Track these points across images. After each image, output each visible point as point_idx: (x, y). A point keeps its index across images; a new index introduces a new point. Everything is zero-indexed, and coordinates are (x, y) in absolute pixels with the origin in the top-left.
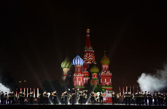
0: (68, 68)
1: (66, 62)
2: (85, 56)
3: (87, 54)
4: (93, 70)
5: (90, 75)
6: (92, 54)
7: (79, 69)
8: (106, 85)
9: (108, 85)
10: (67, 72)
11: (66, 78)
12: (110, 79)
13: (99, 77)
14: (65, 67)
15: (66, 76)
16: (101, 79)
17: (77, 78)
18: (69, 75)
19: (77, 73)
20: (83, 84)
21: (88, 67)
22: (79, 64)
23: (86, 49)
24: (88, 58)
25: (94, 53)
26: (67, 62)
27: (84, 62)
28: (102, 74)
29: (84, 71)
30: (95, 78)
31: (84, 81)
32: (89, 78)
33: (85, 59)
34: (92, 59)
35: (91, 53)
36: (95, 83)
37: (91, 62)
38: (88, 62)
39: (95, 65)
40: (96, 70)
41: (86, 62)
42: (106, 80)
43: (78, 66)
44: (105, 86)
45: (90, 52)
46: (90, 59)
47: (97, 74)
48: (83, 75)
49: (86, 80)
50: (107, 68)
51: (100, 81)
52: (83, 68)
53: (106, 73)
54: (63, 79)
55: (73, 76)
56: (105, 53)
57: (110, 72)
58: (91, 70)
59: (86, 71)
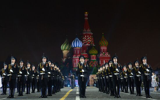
0: (68, 50)
1: (66, 44)
2: (84, 38)
3: (86, 36)
6: (90, 36)
7: (78, 51)
10: (67, 54)
11: (66, 60)
13: (98, 59)
14: (65, 50)
15: (66, 58)
16: (100, 61)
17: (77, 60)
18: (69, 57)
19: (77, 55)
21: (86, 49)
22: (78, 46)
23: (85, 32)
24: (87, 40)
26: (67, 44)
27: (83, 44)
28: (101, 56)
29: (83, 53)
30: (94, 59)
32: (88, 60)
33: (84, 41)
34: (91, 41)
36: (94, 65)
37: (90, 44)
38: (87, 44)
39: (93, 47)
40: (95, 52)
41: (85, 44)
42: (104, 61)
43: (77, 48)
45: (88, 35)
46: (88, 41)
47: (96, 56)
50: (105, 50)
51: (99, 63)
52: (82, 50)
53: (104, 54)
54: (63, 61)
55: (73, 58)
56: (103, 35)
57: (109, 54)
58: (90, 52)
59: (85, 53)
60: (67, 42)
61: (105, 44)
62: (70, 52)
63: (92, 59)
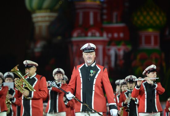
0: (51, 9)
4: (142, 18)
7: (91, 15)
10: (49, 27)
11: (44, 47)
14: (40, 8)
15: (44, 38)
19: (85, 29)
29: (110, 21)
30: (152, 46)
31: (109, 57)
32: (129, 47)
40: (155, 18)
47: (157, 33)
48: (105, 37)
49: (117, 56)
52: (105, 11)
58: (136, 18)
59: (117, 23)
62: (58, 19)
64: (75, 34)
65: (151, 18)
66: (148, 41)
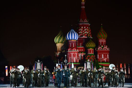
0: (62, 43)
1: (59, 36)
3: (82, 27)
4: (88, 45)
5: (86, 50)
6: (87, 28)
7: (74, 44)
8: (104, 62)
9: (105, 61)
10: (61, 48)
11: (60, 54)
12: (108, 55)
13: (96, 53)
14: (59, 42)
15: (60, 51)
16: (98, 55)
17: (72, 54)
18: (63, 50)
19: (72, 48)
20: (78, 60)
21: (82, 42)
22: (73, 38)
23: (81, 23)
24: (83, 31)
25: (90, 26)
26: (61, 37)
27: (79, 36)
28: (99, 50)
29: (79, 46)
30: (92, 53)
31: (79, 57)
32: (85, 54)
33: (80, 33)
34: (88, 33)
35: (87, 26)
36: (91, 59)
37: (87, 36)
38: (84, 37)
39: (91, 40)
40: (92, 45)
41: (81, 36)
42: (103, 55)
43: (73, 40)
44: (102, 62)
45: (85, 26)
46: (85, 33)
47: (93, 49)
48: (78, 51)
49: (81, 56)
50: (104, 43)
51: (96, 57)
52: (77, 43)
53: (103, 48)
54: (57, 55)
55: (68, 52)
56: (102, 26)
57: (108, 47)
58: (87, 45)
59: (81, 47)
60: (61, 34)
61: (103, 36)
62: (64, 45)
63: (89, 53)
64: (69, 50)
65: (91, 45)
66: (90, 52)
